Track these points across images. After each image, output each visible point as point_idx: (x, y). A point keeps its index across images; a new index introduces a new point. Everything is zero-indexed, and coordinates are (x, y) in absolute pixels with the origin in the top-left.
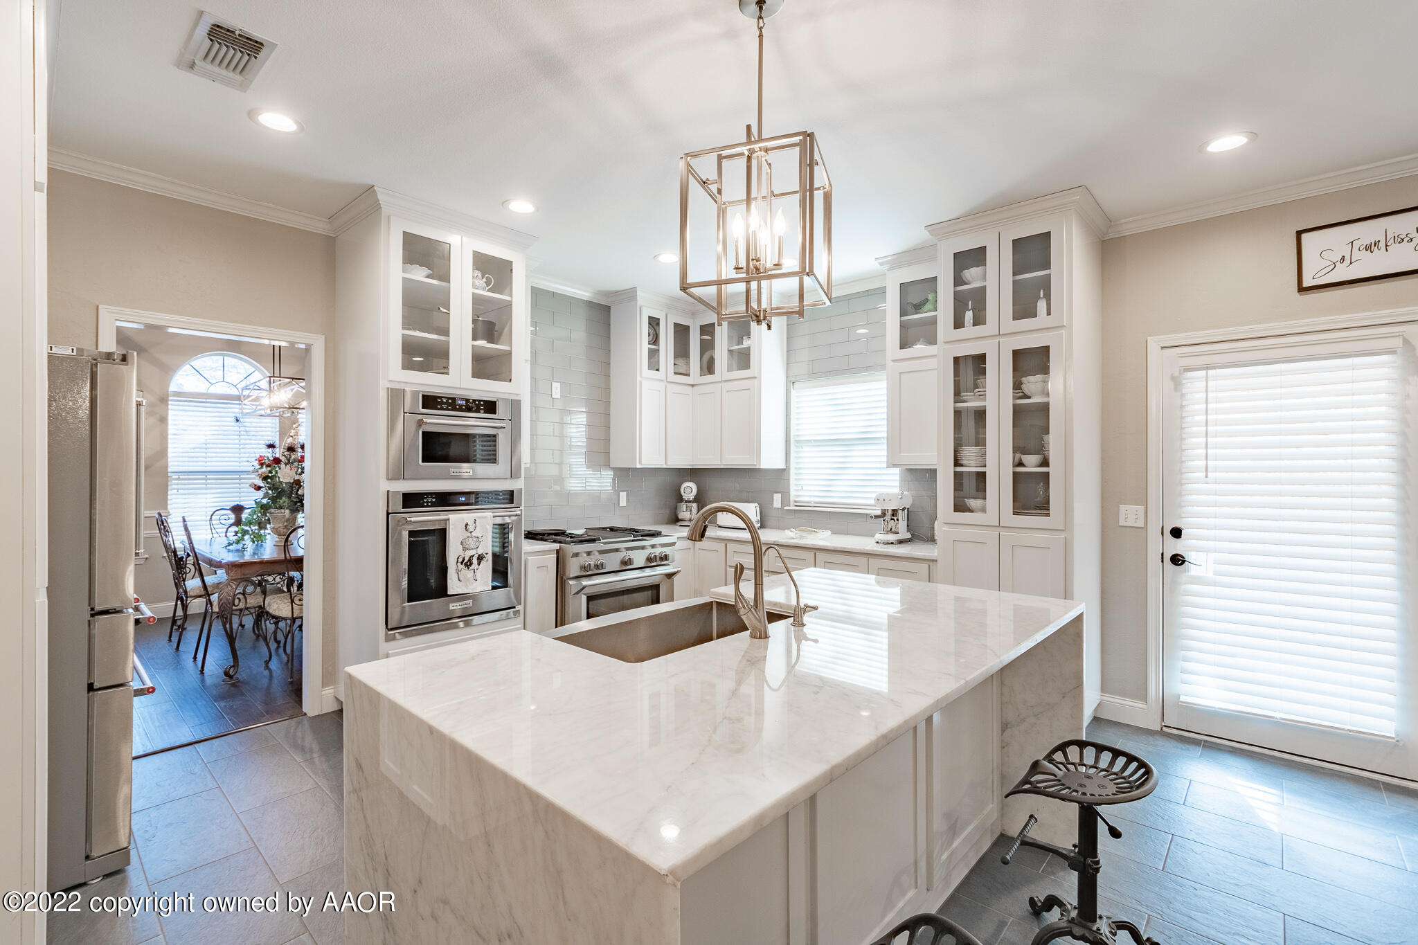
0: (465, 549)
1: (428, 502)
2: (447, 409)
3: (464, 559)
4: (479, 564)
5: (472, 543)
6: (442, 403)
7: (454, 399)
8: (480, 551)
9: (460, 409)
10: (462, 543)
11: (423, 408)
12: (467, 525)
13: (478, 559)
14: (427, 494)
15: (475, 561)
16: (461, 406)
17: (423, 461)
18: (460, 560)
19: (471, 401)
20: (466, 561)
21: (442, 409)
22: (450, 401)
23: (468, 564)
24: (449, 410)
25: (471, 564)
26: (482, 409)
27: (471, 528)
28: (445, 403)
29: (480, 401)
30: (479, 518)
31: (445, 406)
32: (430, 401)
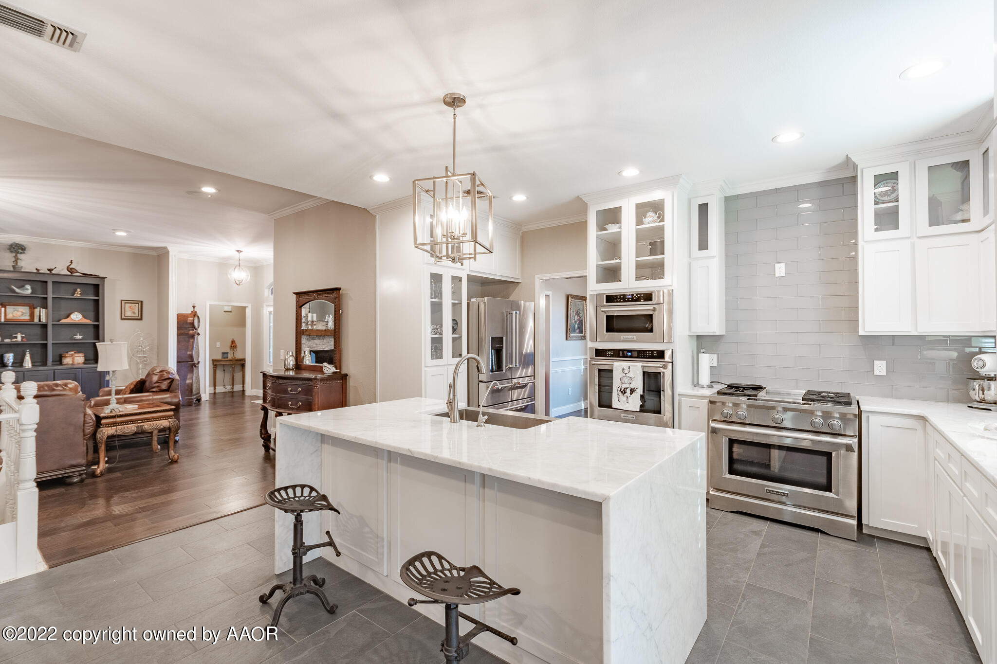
0: (622, 383)
1: (609, 354)
2: (620, 302)
3: (621, 389)
4: (631, 394)
5: (626, 380)
6: (617, 298)
7: (624, 296)
8: (632, 386)
9: (628, 301)
10: (620, 379)
11: (606, 303)
12: (623, 369)
13: (631, 390)
14: (609, 350)
15: (628, 391)
16: (628, 299)
17: (607, 332)
18: (619, 389)
19: (635, 295)
20: (622, 390)
21: (617, 302)
22: (622, 297)
23: (624, 392)
24: (622, 302)
25: (625, 393)
26: (643, 299)
27: (626, 371)
28: (619, 299)
29: (640, 294)
30: (632, 366)
31: (619, 300)
32: (610, 299)
